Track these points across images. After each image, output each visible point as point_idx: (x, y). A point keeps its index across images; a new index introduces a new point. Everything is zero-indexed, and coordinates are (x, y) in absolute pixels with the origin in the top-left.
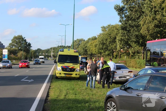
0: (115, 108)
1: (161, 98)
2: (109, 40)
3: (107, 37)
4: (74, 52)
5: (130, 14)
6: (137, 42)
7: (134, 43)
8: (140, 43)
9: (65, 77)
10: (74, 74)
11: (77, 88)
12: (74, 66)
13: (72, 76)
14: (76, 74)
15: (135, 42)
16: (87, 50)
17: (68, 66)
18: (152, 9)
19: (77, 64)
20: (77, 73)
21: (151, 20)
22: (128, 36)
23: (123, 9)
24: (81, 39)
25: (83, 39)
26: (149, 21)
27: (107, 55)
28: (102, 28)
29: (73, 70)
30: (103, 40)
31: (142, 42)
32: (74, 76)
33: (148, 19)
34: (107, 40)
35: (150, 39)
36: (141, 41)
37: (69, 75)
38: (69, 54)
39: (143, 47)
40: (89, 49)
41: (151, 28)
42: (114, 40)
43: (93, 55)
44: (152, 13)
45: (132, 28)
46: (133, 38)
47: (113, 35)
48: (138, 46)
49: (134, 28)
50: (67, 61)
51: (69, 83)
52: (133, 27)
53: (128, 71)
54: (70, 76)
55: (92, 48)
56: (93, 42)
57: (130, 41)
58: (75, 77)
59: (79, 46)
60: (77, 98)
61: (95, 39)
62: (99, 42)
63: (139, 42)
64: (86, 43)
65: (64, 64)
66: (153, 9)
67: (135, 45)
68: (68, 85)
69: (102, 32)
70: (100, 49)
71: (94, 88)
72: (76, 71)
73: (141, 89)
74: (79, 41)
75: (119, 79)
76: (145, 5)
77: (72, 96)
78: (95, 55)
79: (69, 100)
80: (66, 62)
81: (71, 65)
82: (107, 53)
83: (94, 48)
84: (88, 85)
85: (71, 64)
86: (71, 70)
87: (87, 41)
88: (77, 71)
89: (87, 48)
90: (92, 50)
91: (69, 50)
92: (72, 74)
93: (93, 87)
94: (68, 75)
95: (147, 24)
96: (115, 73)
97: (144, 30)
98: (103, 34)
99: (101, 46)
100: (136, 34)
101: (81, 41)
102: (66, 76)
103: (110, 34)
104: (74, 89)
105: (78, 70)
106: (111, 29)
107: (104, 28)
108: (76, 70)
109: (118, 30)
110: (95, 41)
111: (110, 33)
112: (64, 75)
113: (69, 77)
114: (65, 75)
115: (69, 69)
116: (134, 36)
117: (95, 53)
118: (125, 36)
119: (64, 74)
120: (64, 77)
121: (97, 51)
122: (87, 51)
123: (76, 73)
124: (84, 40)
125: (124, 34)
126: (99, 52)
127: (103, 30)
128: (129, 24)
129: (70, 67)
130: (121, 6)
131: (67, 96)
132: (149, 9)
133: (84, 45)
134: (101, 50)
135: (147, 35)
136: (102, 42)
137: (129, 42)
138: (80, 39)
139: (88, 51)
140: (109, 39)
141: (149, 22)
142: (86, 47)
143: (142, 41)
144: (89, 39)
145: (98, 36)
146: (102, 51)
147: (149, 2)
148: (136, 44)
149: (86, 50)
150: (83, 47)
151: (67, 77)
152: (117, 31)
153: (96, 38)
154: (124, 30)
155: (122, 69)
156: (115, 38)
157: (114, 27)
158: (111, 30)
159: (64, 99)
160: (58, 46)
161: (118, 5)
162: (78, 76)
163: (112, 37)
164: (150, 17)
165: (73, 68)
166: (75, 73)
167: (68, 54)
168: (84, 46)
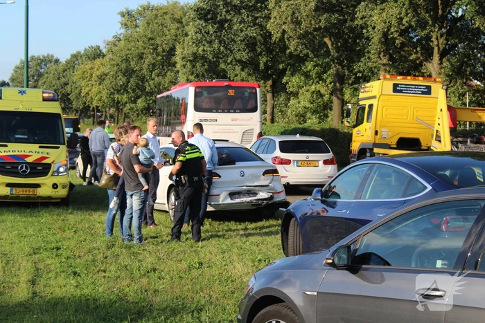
2: (149, 59)
3: (145, 49)
4: (45, 100)
6: (250, 65)
7: (238, 68)
8: (262, 67)
9: (12, 198)
10: (46, 187)
11: (72, 243)
12: (46, 156)
13: (38, 194)
14: (55, 186)
15: (244, 65)
16: (69, 94)
17: (23, 153)
19: (58, 148)
20: (60, 180)
22: (220, 42)
24: (46, 55)
25: (52, 56)
27: (142, 112)
28: (123, 16)
29: (41, 169)
30: (127, 60)
31: (266, 64)
32: (45, 191)
34: (141, 57)
35: (301, 51)
36: (263, 60)
37: (27, 189)
38: (21, 109)
39: (270, 83)
40: (78, 92)
41: (304, 14)
42: (167, 59)
43: (92, 113)
45: (236, 14)
46: (239, 50)
47: (163, 43)
49: (240, 14)
50: (17, 136)
51: (30, 222)
52: (237, 10)
53: (264, 170)
54: (29, 192)
55: (87, 89)
56: (90, 66)
57: (225, 62)
58: (50, 198)
59: (37, 81)
60: (86, 291)
61: (96, 54)
62: (116, 68)
63: (255, 66)
64: (64, 72)
65: (6, 146)
67: (244, 74)
68: (31, 231)
69: (123, 31)
70: (118, 91)
71: (140, 239)
72: (54, 172)
73: (439, 264)
74: (39, 65)
75: (229, 201)
77: (61, 281)
78: (98, 111)
79: (56, 304)
80: (13, 140)
81: (32, 151)
82: (141, 103)
83: (95, 90)
84: (112, 230)
85: (35, 147)
86: (35, 168)
87: (68, 62)
88: (58, 172)
89: (68, 89)
90: (88, 94)
91: (22, 92)
92: (38, 186)
93: (136, 237)
94: (21, 189)
96: (215, 179)
97: (280, 22)
98: (127, 39)
99: (121, 80)
100: (247, 35)
101: (45, 65)
102: (14, 192)
103: (152, 39)
104: (58, 249)
105: (62, 170)
106: (156, 21)
107: (129, 17)
108: (53, 168)
109: (180, 21)
110: (98, 61)
111: (152, 32)
112: (9, 189)
113: (28, 197)
114: (11, 190)
115: (27, 168)
116: (241, 41)
117: (100, 104)
118: (210, 42)
119: (8, 185)
120: (6, 197)
122: (70, 99)
123: (55, 180)
124: (57, 61)
125: (208, 33)
126: (114, 101)
127: (126, 25)
129: (29, 160)
131: (42, 282)
133: (56, 76)
134: (122, 94)
135: (290, 37)
136: (123, 66)
137: (222, 66)
138: (44, 57)
139: (72, 99)
140: (150, 56)
142: (66, 84)
143: (267, 61)
144: (76, 57)
145: (108, 44)
146: (125, 98)
148: (246, 70)
149: (67, 97)
150: (54, 83)
151: (17, 197)
152: (178, 29)
153: (101, 51)
154: (206, 21)
155: (238, 164)
156: (172, 51)
157: (166, 13)
158: (157, 23)
159: (32, 298)
162: (62, 192)
163: (160, 49)
165: (43, 162)
166: (49, 180)
167: (21, 107)
168: (59, 79)
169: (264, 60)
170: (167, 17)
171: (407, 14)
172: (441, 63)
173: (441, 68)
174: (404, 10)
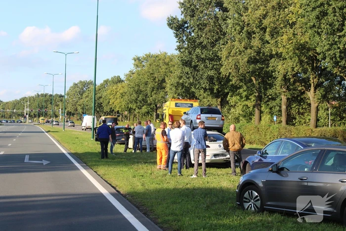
0: (258, 200)
1: (342, 182)
2: (151, 85)
3: (148, 79)
5: (198, 35)
6: (209, 90)
7: (202, 91)
8: (215, 91)
15: (205, 90)
16: (102, 103)
18: (242, 28)
21: (242, 49)
22: (194, 78)
23: (183, 26)
26: (237, 50)
27: (145, 114)
28: (135, 60)
30: (138, 85)
31: (217, 89)
33: (236, 47)
34: (146, 84)
39: (219, 100)
40: (107, 102)
41: (241, 64)
42: (160, 86)
43: (114, 114)
44: (243, 35)
46: (204, 83)
47: (158, 76)
48: (210, 98)
49: (205, 62)
52: (203, 60)
55: (113, 100)
57: (195, 88)
59: (82, 95)
61: (118, 81)
62: (132, 89)
63: (212, 90)
64: (100, 90)
66: (245, 29)
70: (131, 102)
74: (83, 86)
76: (229, 21)
78: (118, 113)
82: (144, 109)
83: (118, 101)
87: (101, 85)
89: (101, 100)
90: (113, 103)
95: (234, 56)
97: (228, 68)
99: (134, 96)
100: (209, 75)
101: (87, 86)
103: (153, 74)
106: (155, 63)
107: (138, 61)
109: (168, 64)
110: (119, 85)
111: (153, 70)
116: (205, 78)
117: (120, 110)
118: (189, 78)
121: (123, 107)
125: (187, 74)
126: (128, 107)
127: (137, 65)
128: (197, 55)
130: (180, 19)
132: (238, 28)
134: (133, 104)
135: (233, 76)
136: (136, 88)
137: (193, 90)
139: (103, 106)
140: (151, 83)
141: (237, 52)
142: (101, 97)
144: (106, 82)
145: (126, 76)
146: (134, 106)
147: (236, 16)
148: (206, 93)
149: (100, 104)
152: (166, 69)
153: (120, 79)
154: (186, 66)
156: (163, 81)
157: (160, 59)
158: (155, 65)
160: (38, 94)
161: (174, 17)
163: (157, 80)
164: (241, 43)
168: (96, 95)
169: (217, 87)
170: (161, 61)
171: (297, 66)
172: (315, 92)
173: (315, 95)
174: (295, 64)
